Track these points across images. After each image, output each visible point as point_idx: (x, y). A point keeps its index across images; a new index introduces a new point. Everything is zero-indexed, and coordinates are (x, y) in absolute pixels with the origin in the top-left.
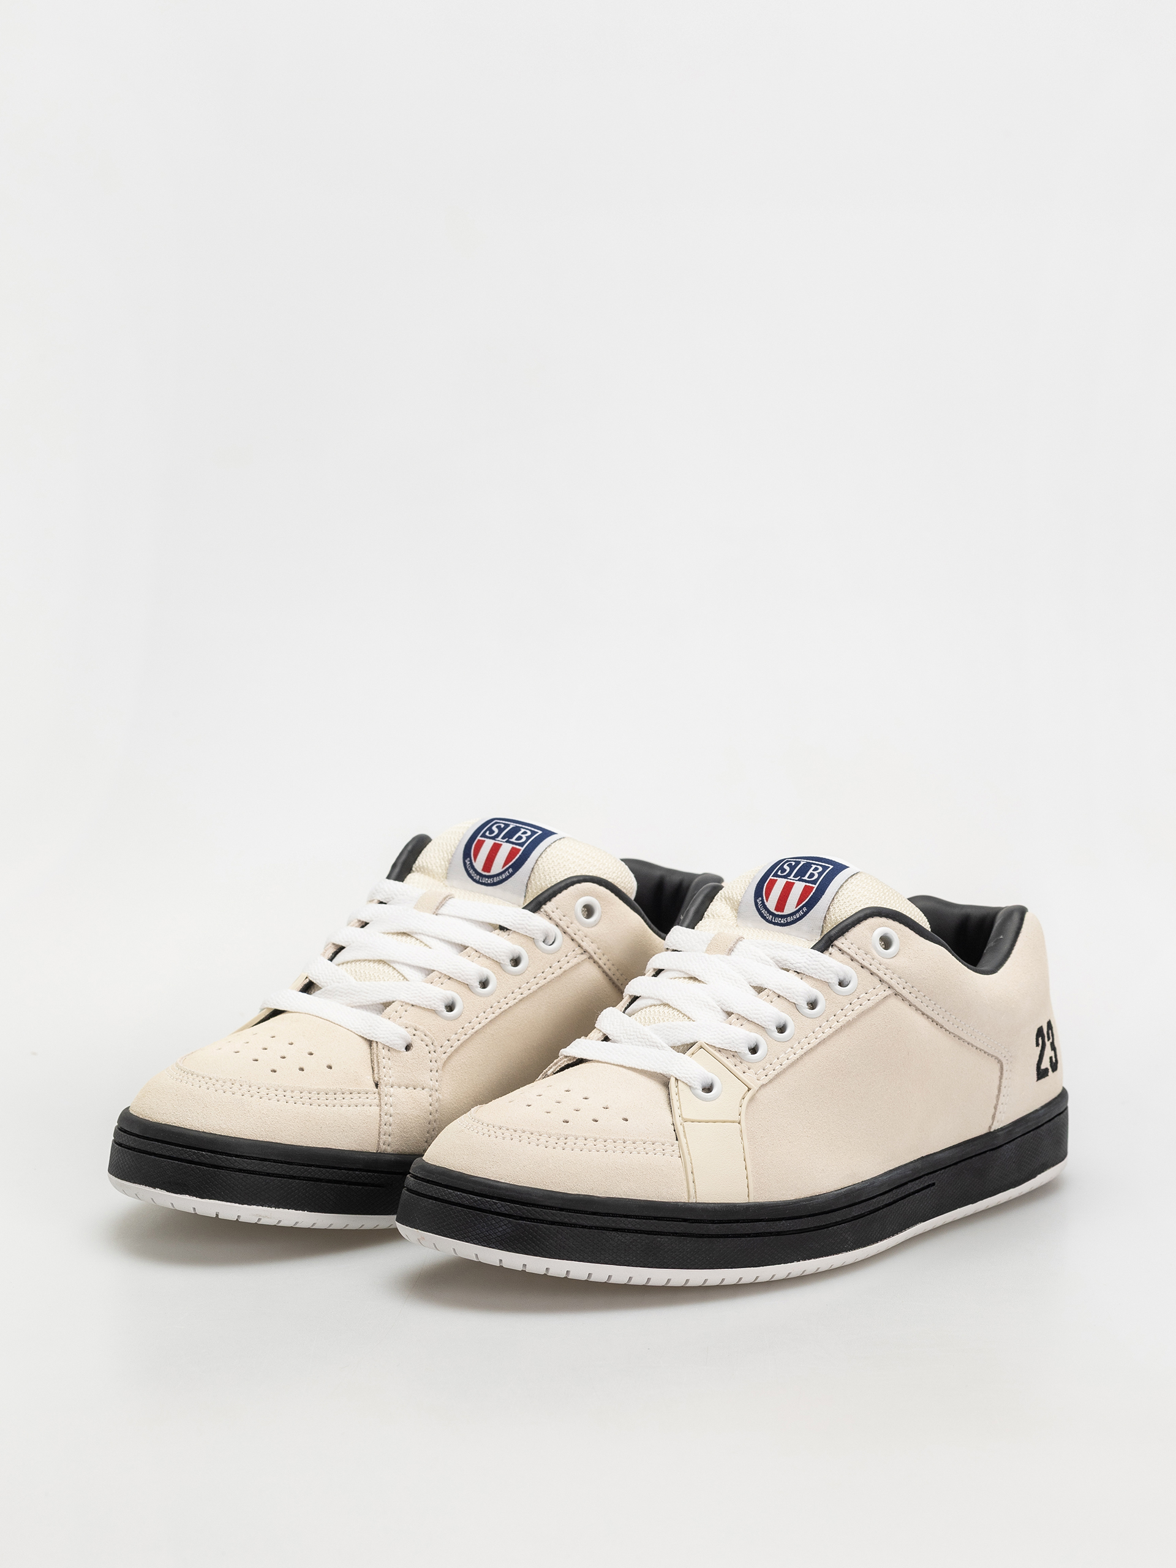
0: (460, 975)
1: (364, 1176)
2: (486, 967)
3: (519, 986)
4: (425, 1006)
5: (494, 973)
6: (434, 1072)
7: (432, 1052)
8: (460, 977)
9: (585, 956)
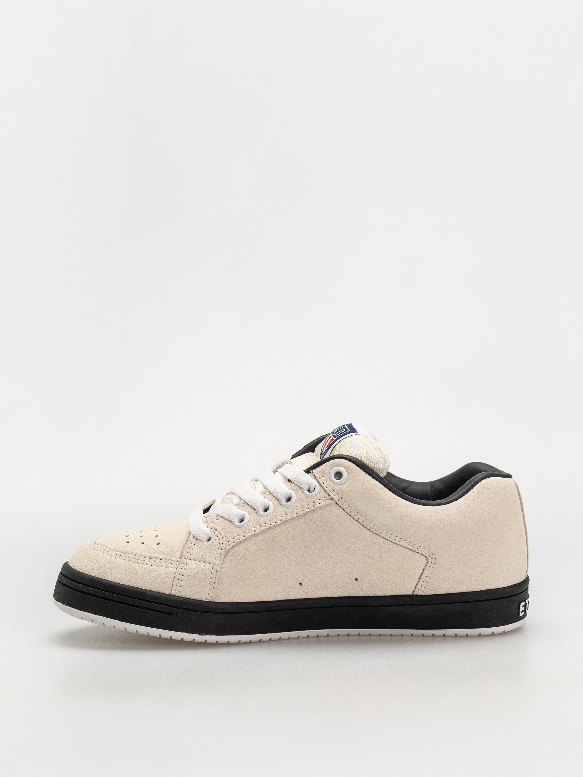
0: (252, 503)
1: (157, 606)
2: (268, 500)
3: (286, 513)
4: (226, 518)
5: (274, 504)
6: (219, 555)
7: (221, 544)
8: (252, 504)
9: (332, 501)
